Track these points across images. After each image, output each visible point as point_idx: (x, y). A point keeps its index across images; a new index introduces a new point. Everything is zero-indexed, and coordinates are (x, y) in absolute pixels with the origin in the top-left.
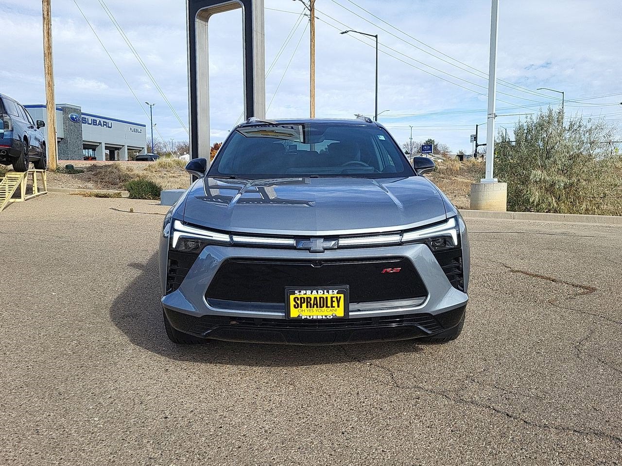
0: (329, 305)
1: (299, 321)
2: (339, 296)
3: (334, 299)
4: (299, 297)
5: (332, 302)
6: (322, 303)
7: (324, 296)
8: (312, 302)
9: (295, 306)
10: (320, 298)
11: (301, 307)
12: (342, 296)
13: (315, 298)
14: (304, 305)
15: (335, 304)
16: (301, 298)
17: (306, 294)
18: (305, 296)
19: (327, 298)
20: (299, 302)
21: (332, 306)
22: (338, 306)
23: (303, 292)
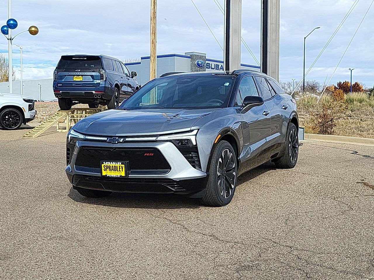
0: (118, 170)
1: (106, 177)
2: (122, 165)
3: (120, 167)
4: (106, 165)
5: (120, 168)
6: (115, 169)
7: (116, 165)
8: (111, 168)
9: (104, 169)
10: (114, 166)
11: (107, 171)
12: (124, 165)
13: (112, 166)
14: (108, 169)
15: (121, 170)
16: (107, 166)
17: (108, 164)
18: (108, 165)
19: (117, 166)
20: (106, 168)
21: (120, 171)
22: (122, 171)
23: (107, 163)
